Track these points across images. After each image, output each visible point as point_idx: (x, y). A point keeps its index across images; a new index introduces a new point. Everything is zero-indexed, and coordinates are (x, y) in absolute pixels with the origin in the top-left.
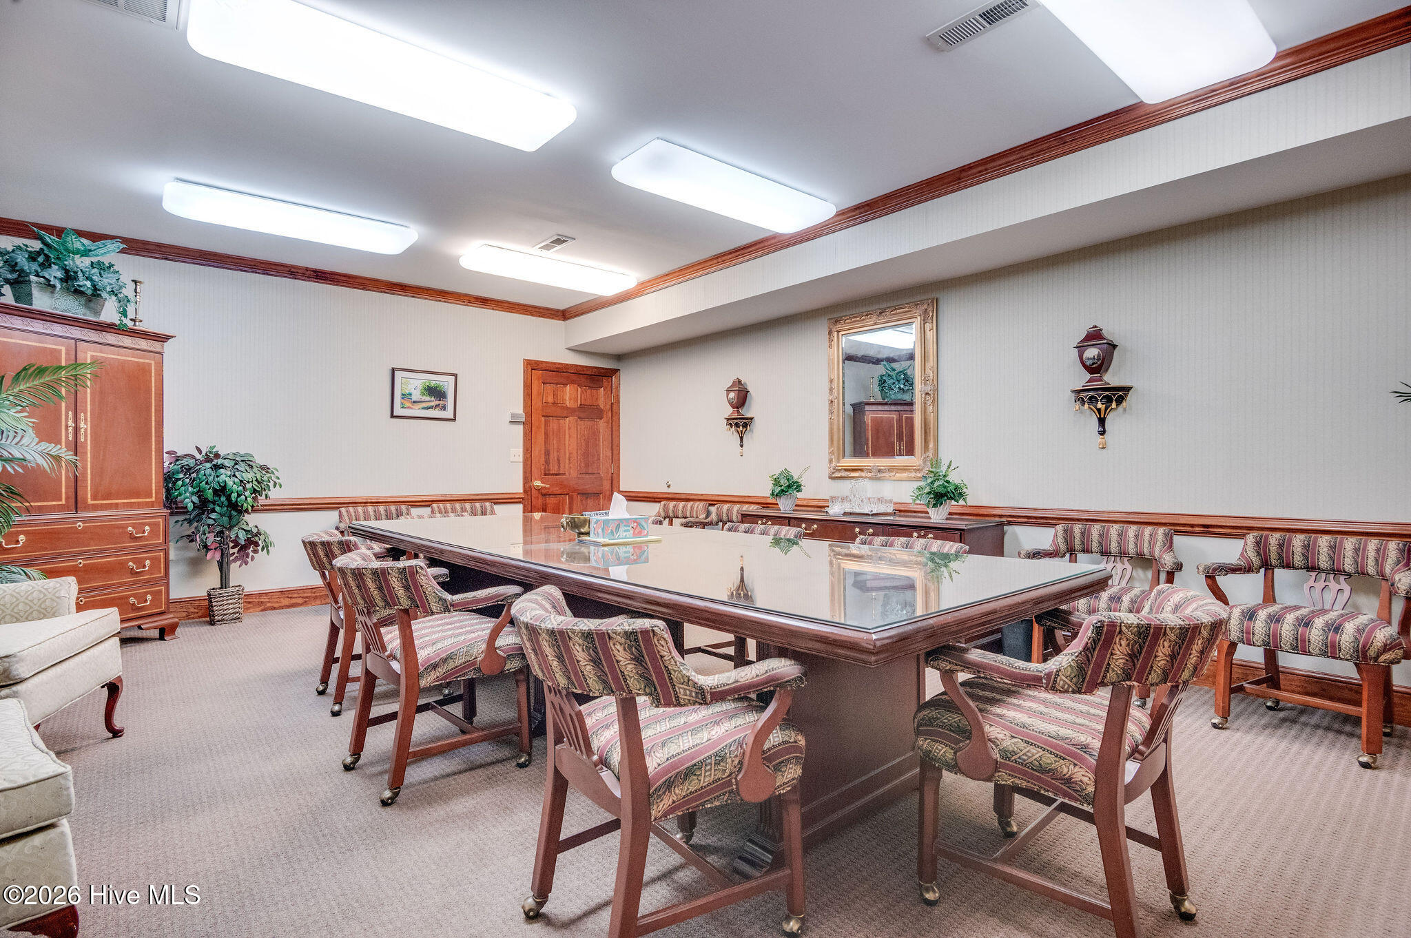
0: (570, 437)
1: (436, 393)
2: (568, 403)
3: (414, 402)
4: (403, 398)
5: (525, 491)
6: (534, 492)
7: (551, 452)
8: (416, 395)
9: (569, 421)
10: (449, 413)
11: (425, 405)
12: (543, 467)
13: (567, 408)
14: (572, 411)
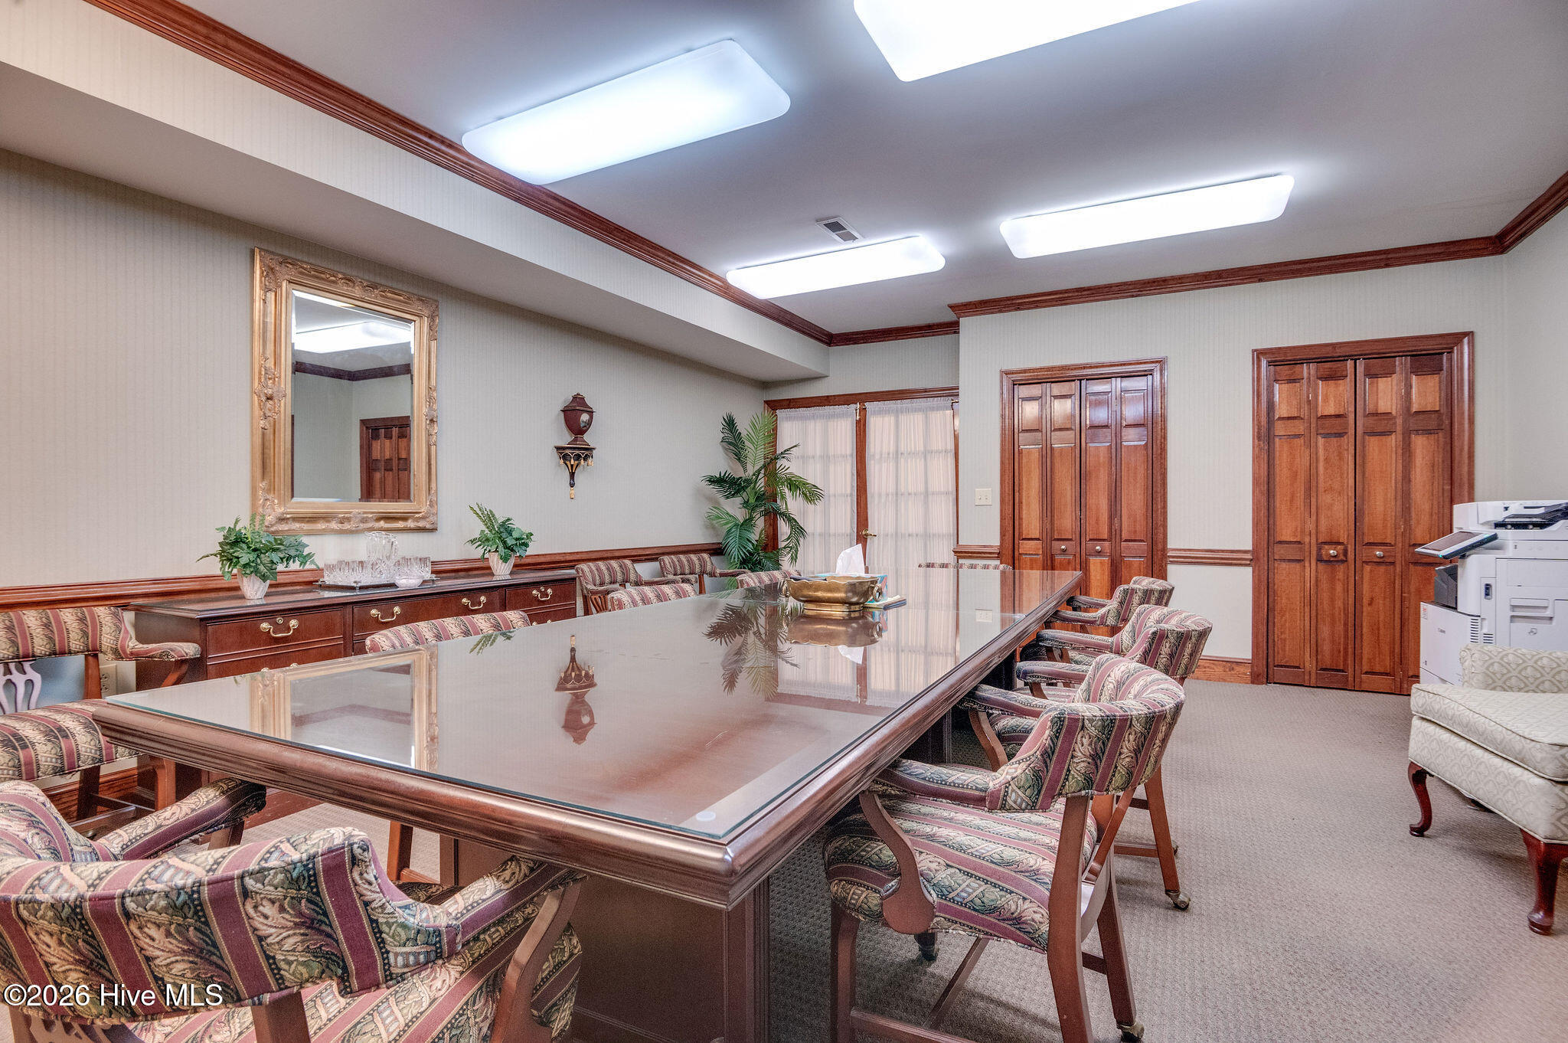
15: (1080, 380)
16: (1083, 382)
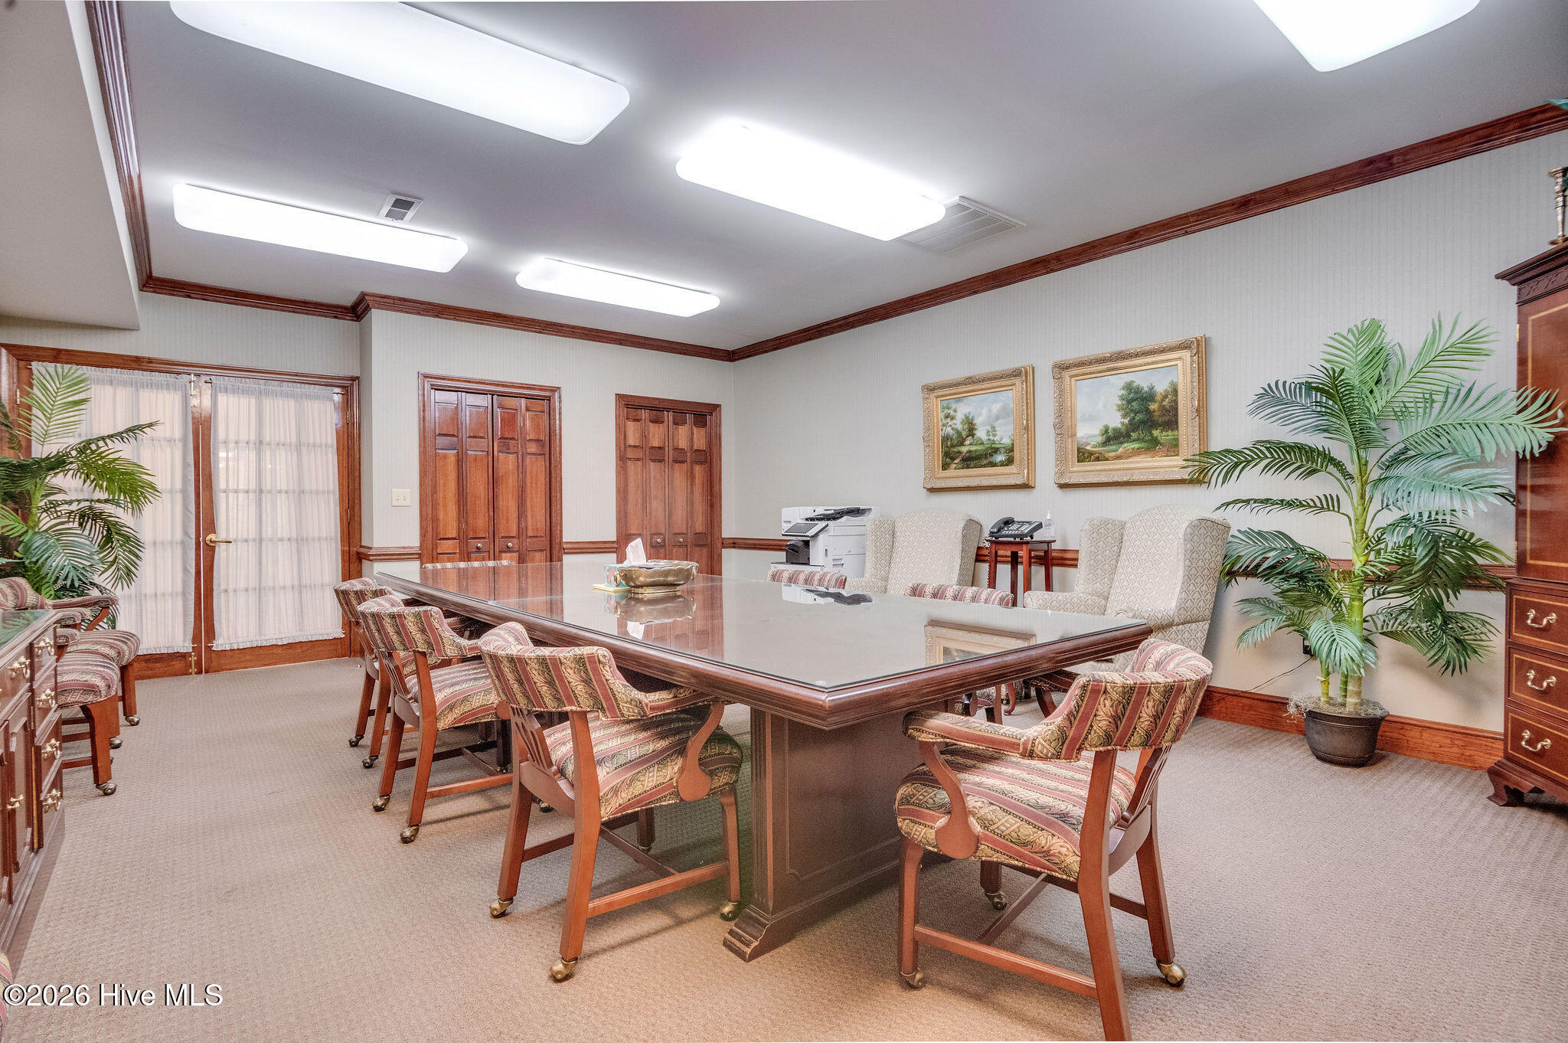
15: (493, 395)
16: (495, 397)
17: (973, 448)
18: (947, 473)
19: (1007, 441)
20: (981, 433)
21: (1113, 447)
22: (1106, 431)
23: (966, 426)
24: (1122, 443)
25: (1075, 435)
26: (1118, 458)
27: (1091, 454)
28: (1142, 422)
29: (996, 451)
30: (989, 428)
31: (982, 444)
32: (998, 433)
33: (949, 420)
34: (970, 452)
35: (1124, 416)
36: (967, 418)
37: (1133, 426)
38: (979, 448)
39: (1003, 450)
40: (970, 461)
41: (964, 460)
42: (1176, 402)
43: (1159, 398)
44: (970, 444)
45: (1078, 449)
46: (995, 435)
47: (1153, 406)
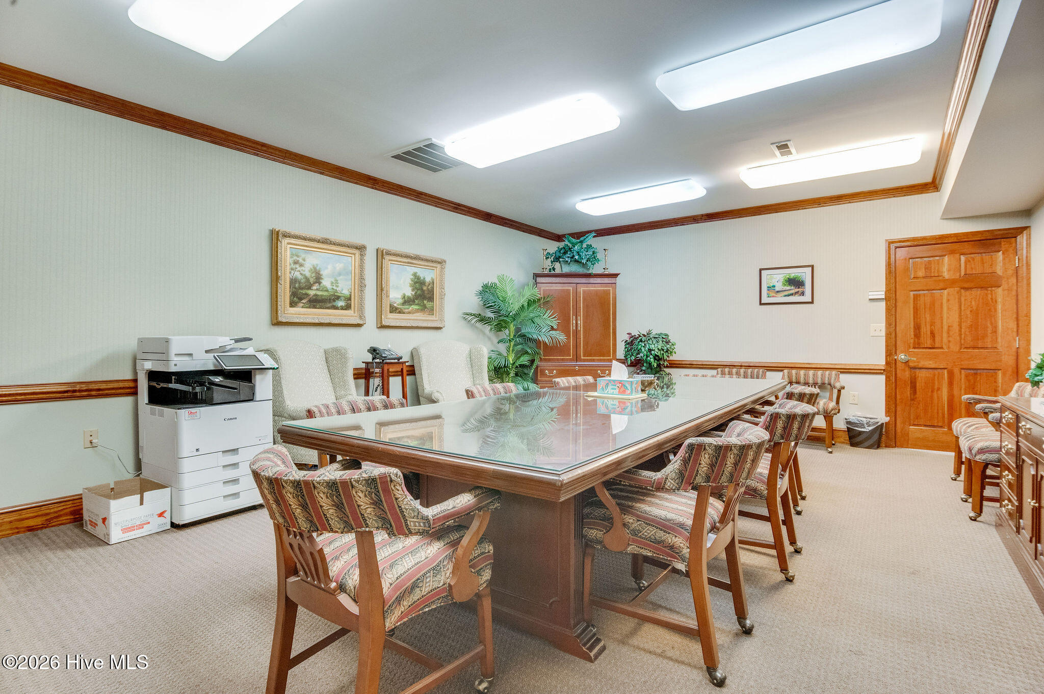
0: (949, 309)
1: (796, 283)
2: (946, 275)
3: (778, 292)
4: (768, 290)
5: (887, 363)
6: (899, 364)
7: (923, 326)
8: (779, 287)
9: (948, 294)
10: (807, 298)
11: (786, 293)
12: (912, 341)
13: (945, 280)
14: (952, 283)
17: (319, 293)
18: (293, 310)
19: (346, 292)
20: (326, 283)
21: (407, 307)
22: (404, 297)
23: (314, 275)
24: (411, 305)
25: (389, 296)
26: (409, 313)
27: (396, 309)
28: (420, 296)
29: (338, 298)
30: (333, 280)
31: (327, 291)
32: (340, 285)
33: (297, 266)
34: (316, 295)
35: (413, 290)
36: (315, 268)
37: (417, 297)
38: (325, 293)
39: (343, 298)
40: (316, 302)
41: (310, 301)
42: (433, 288)
43: (427, 284)
44: (317, 290)
45: (390, 305)
46: (337, 286)
47: (425, 288)
